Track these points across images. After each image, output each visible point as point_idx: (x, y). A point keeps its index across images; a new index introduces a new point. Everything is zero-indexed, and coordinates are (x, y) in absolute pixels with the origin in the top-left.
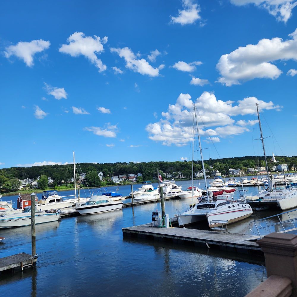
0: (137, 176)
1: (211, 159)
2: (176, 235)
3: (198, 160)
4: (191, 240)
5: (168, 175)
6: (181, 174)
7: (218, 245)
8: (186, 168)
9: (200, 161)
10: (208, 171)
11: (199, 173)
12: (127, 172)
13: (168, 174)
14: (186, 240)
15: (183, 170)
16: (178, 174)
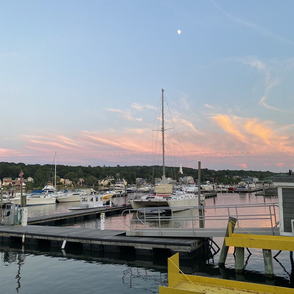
0: (27, 180)
1: (118, 165)
2: (28, 232)
3: (104, 166)
4: (46, 238)
5: (66, 182)
6: (83, 181)
7: (81, 243)
8: (89, 174)
9: (106, 167)
10: (114, 179)
11: (103, 180)
12: (14, 175)
13: (66, 180)
14: (41, 238)
15: (85, 176)
16: (79, 180)
